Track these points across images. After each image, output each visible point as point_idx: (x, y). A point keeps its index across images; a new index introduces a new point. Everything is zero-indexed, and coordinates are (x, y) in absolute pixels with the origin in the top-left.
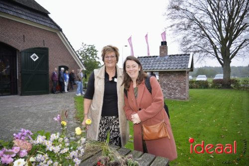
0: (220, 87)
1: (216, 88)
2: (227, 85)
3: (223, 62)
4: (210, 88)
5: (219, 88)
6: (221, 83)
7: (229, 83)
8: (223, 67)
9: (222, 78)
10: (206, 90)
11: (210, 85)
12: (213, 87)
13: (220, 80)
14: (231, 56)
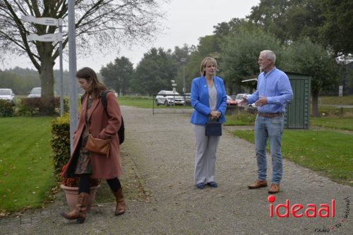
0: (36, 114)
1: (29, 116)
2: (48, 108)
3: (39, 63)
4: (16, 116)
5: (33, 115)
6: (37, 105)
7: (51, 105)
8: (40, 72)
9: (39, 95)
10: (7, 119)
11: (17, 109)
12: (22, 113)
13: (36, 99)
14: (54, 51)
